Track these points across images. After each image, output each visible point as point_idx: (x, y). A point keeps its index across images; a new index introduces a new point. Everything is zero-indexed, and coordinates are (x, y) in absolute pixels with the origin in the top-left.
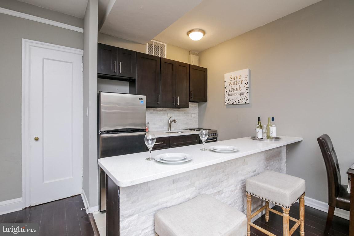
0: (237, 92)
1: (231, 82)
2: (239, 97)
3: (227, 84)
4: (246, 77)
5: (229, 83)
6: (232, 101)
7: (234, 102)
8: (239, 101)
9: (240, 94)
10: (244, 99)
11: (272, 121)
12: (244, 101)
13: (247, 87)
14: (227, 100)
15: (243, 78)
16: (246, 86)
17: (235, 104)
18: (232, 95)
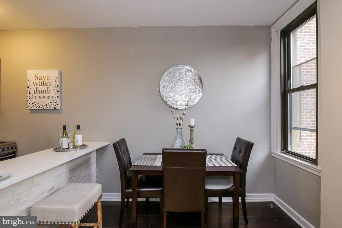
0: (44, 95)
1: (37, 81)
2: (47, 101)
3: (30, 83)
4: (56, 78)
5: (34, 82)
6: (38, 105)
7: (41, 106)
8: (46, 105)
9: (49, 98)
10: (53, 103)
11: (78, 129)
12: (53, 106)
13: (57, 90)
14: (31, 103)
15: (52, 80)
16: (55, 89)
17: (42, 108)
18: (38, 97)
